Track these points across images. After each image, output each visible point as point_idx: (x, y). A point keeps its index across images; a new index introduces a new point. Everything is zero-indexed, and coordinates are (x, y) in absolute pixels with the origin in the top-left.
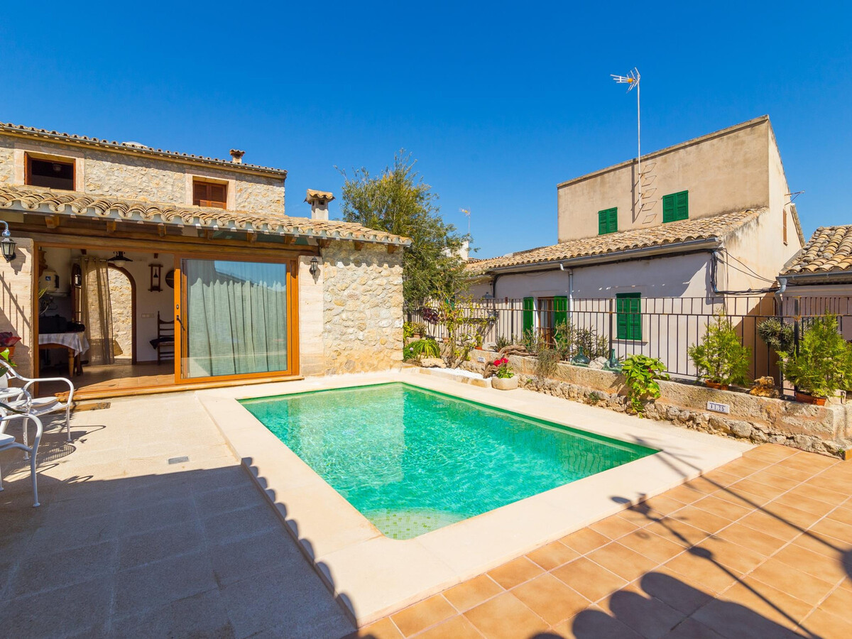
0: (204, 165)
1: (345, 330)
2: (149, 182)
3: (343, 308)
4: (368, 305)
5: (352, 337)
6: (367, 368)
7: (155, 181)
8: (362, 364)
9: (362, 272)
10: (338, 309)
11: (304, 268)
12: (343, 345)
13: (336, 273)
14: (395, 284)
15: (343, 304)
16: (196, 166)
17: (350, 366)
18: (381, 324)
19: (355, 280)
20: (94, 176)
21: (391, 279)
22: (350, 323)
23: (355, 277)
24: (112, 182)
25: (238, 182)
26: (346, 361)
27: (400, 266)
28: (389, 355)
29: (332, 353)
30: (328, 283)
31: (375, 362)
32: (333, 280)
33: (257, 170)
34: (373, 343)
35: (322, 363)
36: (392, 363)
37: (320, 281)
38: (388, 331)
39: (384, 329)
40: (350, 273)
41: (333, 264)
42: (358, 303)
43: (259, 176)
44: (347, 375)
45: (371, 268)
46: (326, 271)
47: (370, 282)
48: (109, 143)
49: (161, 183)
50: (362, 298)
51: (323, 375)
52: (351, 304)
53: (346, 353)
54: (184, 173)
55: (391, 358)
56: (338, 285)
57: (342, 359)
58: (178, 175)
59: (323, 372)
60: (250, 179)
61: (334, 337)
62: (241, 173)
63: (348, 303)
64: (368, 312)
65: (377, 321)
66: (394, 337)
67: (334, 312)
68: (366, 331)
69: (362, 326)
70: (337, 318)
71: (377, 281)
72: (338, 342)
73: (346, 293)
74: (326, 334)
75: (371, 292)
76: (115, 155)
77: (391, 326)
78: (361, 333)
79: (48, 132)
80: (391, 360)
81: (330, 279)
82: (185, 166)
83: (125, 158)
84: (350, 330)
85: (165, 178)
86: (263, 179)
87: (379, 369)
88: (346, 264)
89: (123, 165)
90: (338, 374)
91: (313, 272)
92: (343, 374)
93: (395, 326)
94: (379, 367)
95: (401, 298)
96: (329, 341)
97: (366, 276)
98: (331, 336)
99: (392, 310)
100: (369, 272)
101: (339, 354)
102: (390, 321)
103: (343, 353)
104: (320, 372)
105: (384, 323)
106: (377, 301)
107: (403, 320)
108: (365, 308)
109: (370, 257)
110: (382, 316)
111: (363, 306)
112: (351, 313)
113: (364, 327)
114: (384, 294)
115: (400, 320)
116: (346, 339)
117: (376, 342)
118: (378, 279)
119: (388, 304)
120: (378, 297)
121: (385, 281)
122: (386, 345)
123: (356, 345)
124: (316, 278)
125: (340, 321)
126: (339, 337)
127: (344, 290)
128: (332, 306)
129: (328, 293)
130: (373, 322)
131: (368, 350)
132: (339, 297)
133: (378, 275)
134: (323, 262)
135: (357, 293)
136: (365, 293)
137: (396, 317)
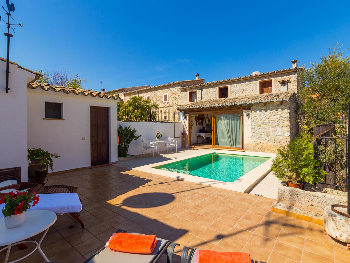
0: (262, 76)
1: (260, 136)
2: (246, 87)
4: (271, 127)
5: (264, 139)
7: (248, 86)
8: (268, 149)
9: (268, 114)
10: (257, 128)
11: (245, 114)
12: (259, 141)
13: (256, 115)
14: (285, 117)
15: (260, 126)
16: (260, 77)
17: (262, 150)
18: (277, 134)
20: (232, 89)
21: (282, 115)
22: (263, 133)
23: (265, 116)
24: (237, 90)
25: (276, 78)
27: (288, 109)
29: (255, 144)
30: (253, 119)
31: (274, 150)
32: (255, 117)
33: (282, 71)
34: (273, 142)
35: (251, 147)
37: (250, 118)
38: (281, 137)
39: (279, 137)
40: (262, 114)
41: (256, 112)
42: (266, 126)
43: (285, 73)
44: (261, 153)
45: (272, 111)
46: (253, 114)
47: (272, 117)
48: (235, 78)
49: (249, 86)
50: (268, 124)
51: (252, 151)
52: (263, 126)
53: (261, 144)
54: (256, 81)
56: (258, 119)
57: (259, 146)
58: (254, 82)
60: (281, 75)
62: (277, 74)
63: (262, 126)
65: (275, 133)
67: (256, 129)
68: (270, 137)
69: (268, 135)
70: (257, 131)
71: (275, 117)
72: (257, 140)
73: (261, 122)
74: (253, 137)
75: (272, 121)
76: (237, 82)
77: (283, 135)
78: (267, 137)
79: (222, 81)
82: (257, 78)
83: (240, 81)
84: (263, 136)
85: (251, 84)
86: (287, 74)
88: (260, 111)
89: (239, 84)
90: (258, 152)
91: (248, 115)
93: (285, 135)
95: (288, 123)
96: (254, 139)
97: (270, 115)
98: (255, 138)
99: (283, 129)
100: (271, 113)
101: (258, 145)
102: (282, 133)
103: (260, 144)
104: (250, 150)
105: (279, 134)
106: (275, 125)
107: (289, 133)
108: (269, 127)
109: (271, 107)
110: (278, 131)
111: (268, 127)
112: (263, 130)
113: (269, 135)
114: (279, 122)
115: (287, 133)
116: (261, 139)
117: (275, 141)
118: (276, 116)
119: (281, 126)
120: (276, 123)
121: (279, 116)
122: (280, 143)
123: (265, 142)
124: (249, 117)
125: (259, 132)
126: (258, 138)
127: (260, 121)
128: (255, 127)
129: (253, 122)
130: (273, 133)
131: (271, 144)
132: (258, 124)
133: (275, 114)
134: (251, 111)
135: (266, 122)
136: (269, 122)
137: (286, 131)
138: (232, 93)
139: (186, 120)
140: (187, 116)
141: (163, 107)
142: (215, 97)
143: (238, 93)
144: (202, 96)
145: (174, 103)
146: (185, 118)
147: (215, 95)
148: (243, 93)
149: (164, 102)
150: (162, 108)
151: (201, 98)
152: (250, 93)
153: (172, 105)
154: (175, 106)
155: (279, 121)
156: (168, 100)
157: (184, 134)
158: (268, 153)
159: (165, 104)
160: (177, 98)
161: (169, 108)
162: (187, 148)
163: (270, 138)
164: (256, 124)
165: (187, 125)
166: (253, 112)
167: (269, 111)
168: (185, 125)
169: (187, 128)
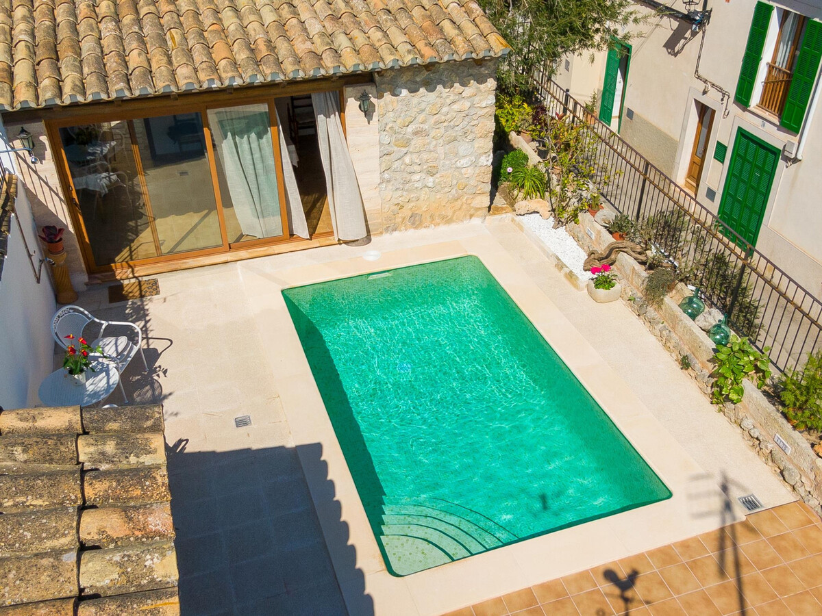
1: (408, 177)
3: (405, 150)
4: (441, 141)
5: (419, 185)
6: (438, 220)
8: (432, 216)
9: (434, 97)
10: (399, 152)
11: (352, 105)
12: (406, 196)
13: (396, 105)
14: (484, 105)
15: (407, 143)
17: (415, 221)
18: (459, 165)
19: (423, 110)
21: (477, 99)
22: (417, 168)
23: (423, 106)
26: (410, 215)
27: (492, 79)
28: (469, 202)
29: (393, 208)
30: (385, 120)
31: (450, 213)
32: (391, 114)
34: (447, 190)
35: (380, 221)
36: (472, 211)
37: (375, 118)
38: (470, 171)
39: (463, 171)
41: (392, 93)
42: (427, 140)
44: (411, 233)
45: (448, 88)
46: (382, 103)
47: (445, 110)
50: (433, 133)
51: (381, 233)
52: (417, 142)
53: (410, 205)
55: (472, 205)
56: (399, 121)
57: (406, 212)
59: (381, 230)
61: (394, 188)
63: (413, 142)
64: (440, 150)
65: (453, 161)
66: (477, 178)
67: (394, 156)
68: (438, 175)
69: (432, 170)
70: (396, 164)
71: (456, 107)
72: (399, 193)
73: (410, 129)
74: (384, 185)
75: (445, 124)
77: (474, 164)
78: (431, 179)
80: (472, 207)
81: (387, 114)
84: (416, 177)
87: (454, 221)
88: (412, 91)
90: (400, 231)
92: (406, 230)
93: (480, 164)
94: (454, 218)
95: (491, 124)
96: (389, 191)
97: (439, 101)
98: (390, 187)
99: (477, 144)
100: (444, 96)
101: (402, 207)
102: (473, 158)
103: (407, 205)
104: (377, 230)
105: (464, 162)
106: (454, 134)
107: (492, 155)
108: (436, 145)
110: (461, 153)
111: (434, 143)
112: (416, 155)
113: (435, 171)
114: (466, 123)
115: (487, 155)
116: (410, 188)
117: (452, 187)
118: (458, 103)
119: (471, 136)
120: (457, 128)
121: (468, 104)
122: (465, 190)
123: (423, 194)
124: (369, 117)
125: (403, 167)
126: (401, 187)
127: (408, 126)
128: (390, 149)
129: (385, 133)
130: (447, 162)
131: (440, 198)
132: (401, 136)
133: (457, 97)
134: (378, 92)
135: (427, 127)
136: (438, 126)
137: (482, 151)
140: (43, 138)
146: (31, 147)
158: (433, 226)
162: (85, 288)
164: (393, 139)
165: (54, 181)
166: (385, 94)
167: (440, 87)
168: (46, 189)
169: (61, 199)
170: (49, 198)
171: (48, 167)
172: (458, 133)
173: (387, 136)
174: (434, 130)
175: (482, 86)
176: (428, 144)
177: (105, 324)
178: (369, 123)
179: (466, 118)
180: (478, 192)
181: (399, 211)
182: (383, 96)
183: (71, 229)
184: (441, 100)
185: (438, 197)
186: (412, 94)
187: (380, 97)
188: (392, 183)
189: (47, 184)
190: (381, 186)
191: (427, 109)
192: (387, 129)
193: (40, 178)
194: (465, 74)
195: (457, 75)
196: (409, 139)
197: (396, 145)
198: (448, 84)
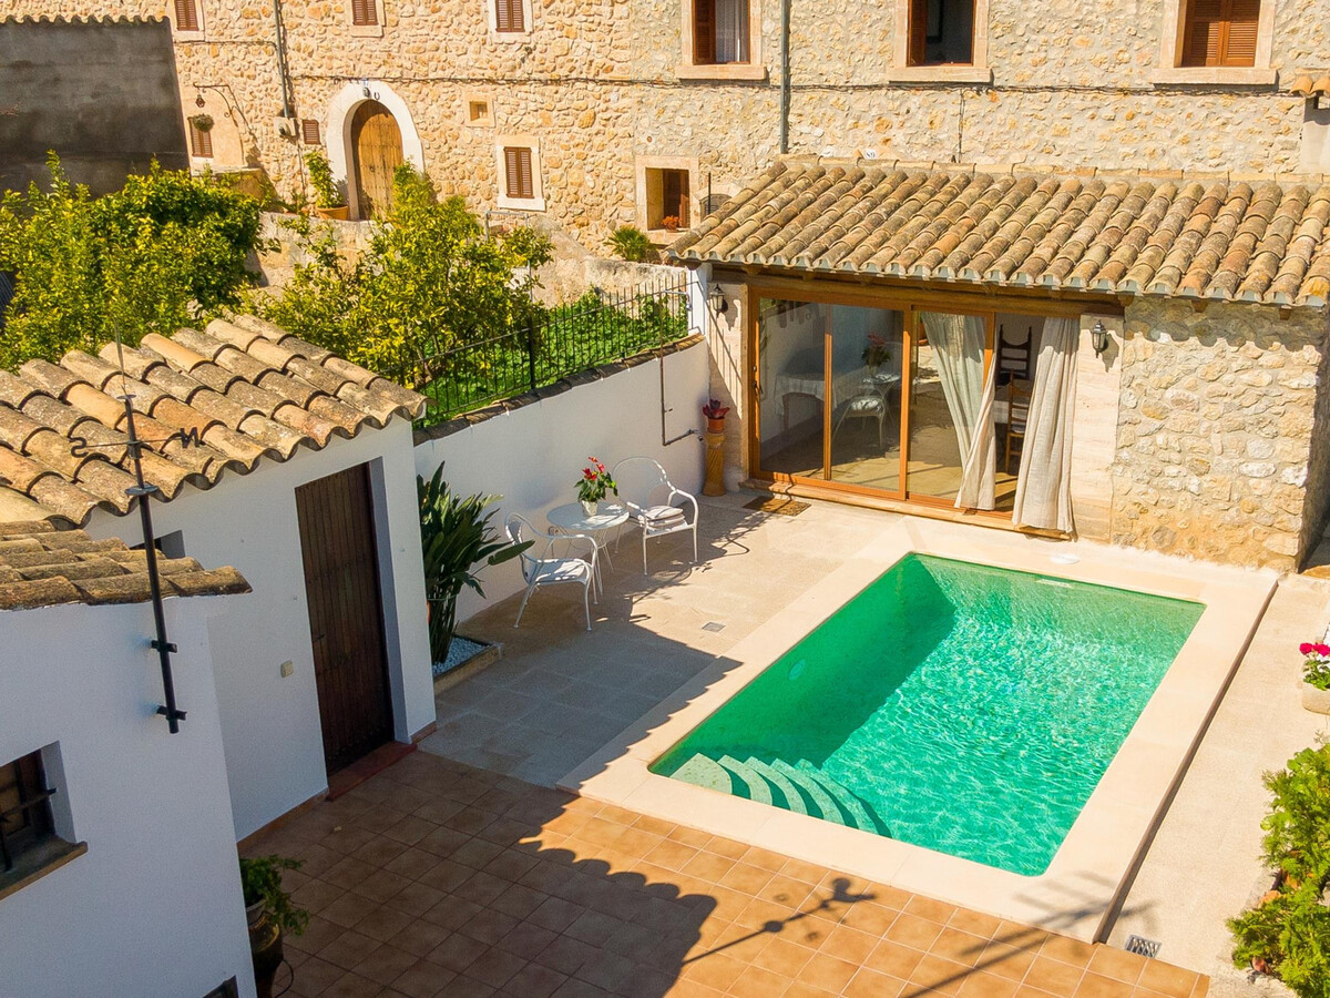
1: (1160, 467)
3: (1158, 424)
4: (1217, 425)
5: (1176, 483)
6: (1201, 551)
8: (1192, 541)
9: (1211, 354)
10: (1148, 424)
11: (1086, 338)
12: (1152, 496)
13: (1152, 353)
14: (1294, 385)
15: (1162, 414)
17: (1165, 539)
18: (1244, 469)
19: (1193, 371)
20: (1001, 8)
21: (1282, 373)
22: (1175, 457)
23: (1193, 364)
26: (1156, 527)
27: (1315, 347)
28: (1260, 536)
29: (1130, 507)
30: (1129, 373)
31: (1224, 545)
32: (1141, 365)
34: (1221, 505)
35: (1107, 520)
36: (1264, 556)
37: (1117, 366)
38: (1264, 485)
39: (1252, 482)
41: (1146, 334)
42: (1195, 417)
44: (1154, 555)
45: (1235, 346)
46: (1131, 348)
47: (1228, 377)
50: (1204, 409)
51: (1108, 541)
52: (1178, 417)
53: (1160, 512)
55: (1265, 544)
56: (1153, 378)
57: (1150, 520)
59: (1107, 536)
61: (1135, 478)
63: (1172, 415)
64: (1216, 439)
65: (1236, 462)
66: (1277, 502)
67: (1141, 429)
68: (1207, 477)
69: (1198, 465)
70: (1142, 441)
71: (1246, 377)
72: (1143, 487)
73: (1169, 394)
74: (1120, 468)
75: (1227, 399)
77: (1274, 475)
78: (1195, 480)
80: (1264, 548)
81: (1136, 364)
84: (1172, 470)
87: (1228, 561)
88: (1177, 338)
90: (1138, 548)
91: (1104, 347)
92: (1146, 549)
93: (1284, 479)
94: (1230, 556)
95: (1306, 420)
96: (1126, 480)
97: (1220, 363)
98: (1129, 474)
99: (1280, 444)
100: (1229, 356)
101: (1144, 511)
102: (1271, 466)
103: (1152, 510)
104: (1101, 534)
105: (1253, 467)
106: (1240, 419)
107: (1305, 470)
108: (1209, 429)
109: (1233, 322)
110: (1250, 449)
111: (1206, 425)
112: (1177, 436)
113: (1203, 469)
114: (1261, 406)
115: (1297, 467)
116: (1161, 485)
117: (1231, 503)
118: (1250, 372)
119: (1270, 430)
120: (1245, 411)
121: (1266, 378)
122: (1254, 515)
123: (1183, 501)
124: (1109, 361)
125: (1152, 448)
126: (1147, 478)
127: (1166, 388)
128: (1136, 417)
129: (1130, 390)
130: (1225, 461)
131: (1209, 516)
132: (1154, 401)
133: (1250, 363)
134: (1125, 330)
135: (1195, 397)
136: (1213, 400)
137: (1289, 459)
138: (999, 31)
139: (731, 324)
140: (737, 302)
141: (489, 74)
142: (879, 45)
143: (1042, 37)
144: (787, 32)
145: (579, 53)
146: (724, 308)
147: (886, 32)
148: (1076, 40)
149: (495, 37)
150: (489, 87)
151: (780, 44)
152: (1115, 51)
153: (562, 72)
154: (587, 80)
155: (1265, 402)
156: (528, 28)
157: (714, 410)
158: (1191, 557)
159: (510, 54)
160: (605, 21)
161: (542, 88)
163: (1205, 485)
164: (1142, 402)
165: (737, 352)
166: (1136, 334)
167: (1221, 342)
168: (727, 359)
169: (737, 375)
170: (727, 372)
171: (735, 336)
172: (1246, 419)
173: (1132, 397)
174: (1208, 405)
175: (1294, 354)
176: (1198, 423)
177: (674, 491)
178: (1107, 371)
179: (1263, 400)
180: (1278, 526)
181: (1141, 516)
182: (1132, 337)
183: (741, 412)
184: (1224, 361)
185: (1205, 512)
186: (1177, 343)
187: (1128, 336)
188: (1132, 468)
189: (729, 353)
190: (1114, 468)
191: (1199, 370)
192: (1133, 385)
193: (724, 345)
194: (1264, 330)
195: (1253, 329)
196: (1165, 408)
197: (1145, 413)
198: (1237, 339)
